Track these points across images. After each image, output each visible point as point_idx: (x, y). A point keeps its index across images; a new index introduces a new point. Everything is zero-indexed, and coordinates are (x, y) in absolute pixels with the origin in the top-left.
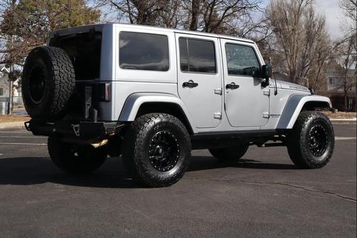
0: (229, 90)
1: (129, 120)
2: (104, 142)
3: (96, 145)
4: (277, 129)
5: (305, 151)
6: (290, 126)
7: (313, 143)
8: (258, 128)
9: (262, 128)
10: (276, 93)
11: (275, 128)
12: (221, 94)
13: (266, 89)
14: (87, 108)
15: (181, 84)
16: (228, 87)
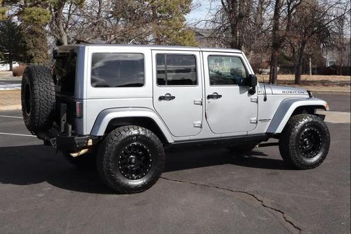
0: (211, 100)
1: (98, 135)
2: (83, 151)
3: (74, 155)
4: (266, 133)
5: (295, 154)
6: (279, 130)
7: (306, 145)
8: (245, 133)
9: (249, 133)
10: (265, 99)
11: (265, 132)
12: (202, 105)
13: (254, 97)
14: (63, 123)
15: (156, 98)
16: (209, 97)
